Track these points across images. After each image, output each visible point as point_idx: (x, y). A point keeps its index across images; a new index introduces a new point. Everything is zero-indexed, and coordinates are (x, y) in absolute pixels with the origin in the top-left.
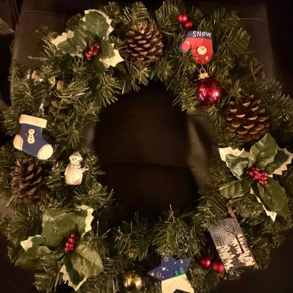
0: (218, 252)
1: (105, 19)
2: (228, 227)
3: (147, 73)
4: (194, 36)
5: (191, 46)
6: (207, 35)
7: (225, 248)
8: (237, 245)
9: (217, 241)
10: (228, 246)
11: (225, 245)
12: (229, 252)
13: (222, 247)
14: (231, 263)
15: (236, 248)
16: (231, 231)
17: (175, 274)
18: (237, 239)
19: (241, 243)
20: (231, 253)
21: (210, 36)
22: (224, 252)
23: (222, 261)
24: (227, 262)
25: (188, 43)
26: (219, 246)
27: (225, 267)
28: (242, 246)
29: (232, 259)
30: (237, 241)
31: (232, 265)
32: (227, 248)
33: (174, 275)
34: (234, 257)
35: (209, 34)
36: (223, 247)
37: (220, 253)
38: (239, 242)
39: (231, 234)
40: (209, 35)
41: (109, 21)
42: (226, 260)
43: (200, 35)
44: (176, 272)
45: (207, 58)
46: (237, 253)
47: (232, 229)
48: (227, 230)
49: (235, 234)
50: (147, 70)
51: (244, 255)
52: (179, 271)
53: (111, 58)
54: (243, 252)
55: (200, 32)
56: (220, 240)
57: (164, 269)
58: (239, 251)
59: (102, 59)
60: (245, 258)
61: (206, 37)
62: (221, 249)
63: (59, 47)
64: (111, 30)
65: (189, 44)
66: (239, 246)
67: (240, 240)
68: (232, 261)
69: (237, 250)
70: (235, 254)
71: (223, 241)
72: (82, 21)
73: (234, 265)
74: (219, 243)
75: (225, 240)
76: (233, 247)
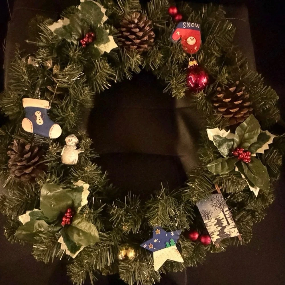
0: (206, 225)
1: (100, 8)
2: (215, 202)
3: (140, 60)
4: (184, 27)
5: (181, 36)
6: (196, 27)
7: (212, 221)
8: (223, 219)
9: (204, 215)
10: (215, 219)
11: (212, 219)
12: (215, 225)
13: (209, 220)
14: (218, 235)
15: (222, 221)
17: (166, 245)
18: (224, 213)
19: (226, 216)
20: (217, 226)
21: (198, 27)
22: (211, 225)
23: (209, 233)
24: (214, 235)
25: (178, 33)
26: (206, 220)
27: (212, 239)
28: (228, 219)
29: (218, 231)
30: (223, 215)
31: (218, 237)
32: (214, 221)
33: (165, 247)
34: (221, 229)
35: (197, 25)
37: (208, 226)
38: (225, 215)
39: (217, 208)
40: (198, 26)
41: (103, 10)
42: (212, 232)
43: (190, 26)
44: (167, 243)
45: (196, 48)
46: (223, 225)
47: (219, 204)
48: (214, 205)
49: (222, 208)
50: (139, 57)
51: (229, 227)
52: (170, 242)
53: (106, 44)
54: (229, 224)
55: (190, 23)
56: (207, 215)
57: (156, 241)
58: (225, 223)
59: (97, 45)
60: (231, 230)
61: (194, 28)
62: (208, 223)
63: (55, 33)
64: (105, 18)
65: (179, 34)
66: (225, 219)
67: (225, 213)
68: (218, 233)
69: (223, 223)
70: (222, 227)
71: (210, 215)
72: (78, 9)
73: (220, 237)
74: (207, 217)
75: (212, 214)
76: (219, 220)
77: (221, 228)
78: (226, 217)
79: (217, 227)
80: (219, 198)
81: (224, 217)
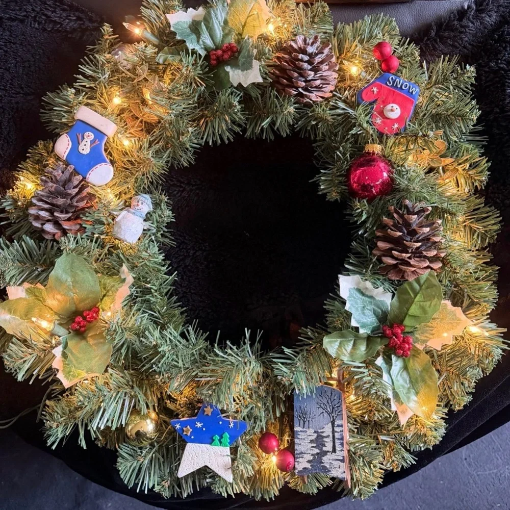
0: (295, 436)
2: (325, 401)
3: (293, 117)
4: (390, 83)
5: (378, 97)
6: (411, 91)
7: (308, 433)
8: (328, 436)
9: (300, 416)
10: (315, 432)
11: (311, 429)
12: (312, 441)
13: (304, 429)
14: (309, 462)
15: (325, 439)
16: (329, 409)
17: (213, 440)
18: (333, 426)
19: (336, 434)
20: (315, 445)
21: (414, 93)
22: (304, 439)
23: (296, 452)
24: (302, 457)
25: (375, 90)
26: (299, 426)
27: (296, 463)
28: (336, 441)
29: (312, 455)
30: (331, 430)
31: (308, 466)
32: (311, 434)
33: (211, 442)
34: (318, 454)
36: (306, 431)
37: (298, 438)
38: (333, 432)
39: (326, 415)
40: (414, 90)
42: (302, 453)
43: (399, 86)
44: (217, 437)
45: (395, 127)
46: (324, 449)
47: (331, 408)
48: (322, 405)
49: (333, 417)
51: (334, 456)
52: (221, 437)
54: (334, 450)
55: (402, 81)
56: (304, 418)
57: (199, 425)
58: (328, 447)
59: (231, 68)
60: (334, 462)
61: (407, 92)
62: (300, 433)
66: (331, 439)
67: (336, 429)
68: (312, 458)
69: (326, 444)
70: (321, 450)
71: (309, 421)
73: (311, 466)
74: (302, 422)
75: (314, 420)
76: (321, 436)
77: (319, 451)
78: (334, 437)
79: (312, 447)
80: (335, 398)
81: (331, 435)
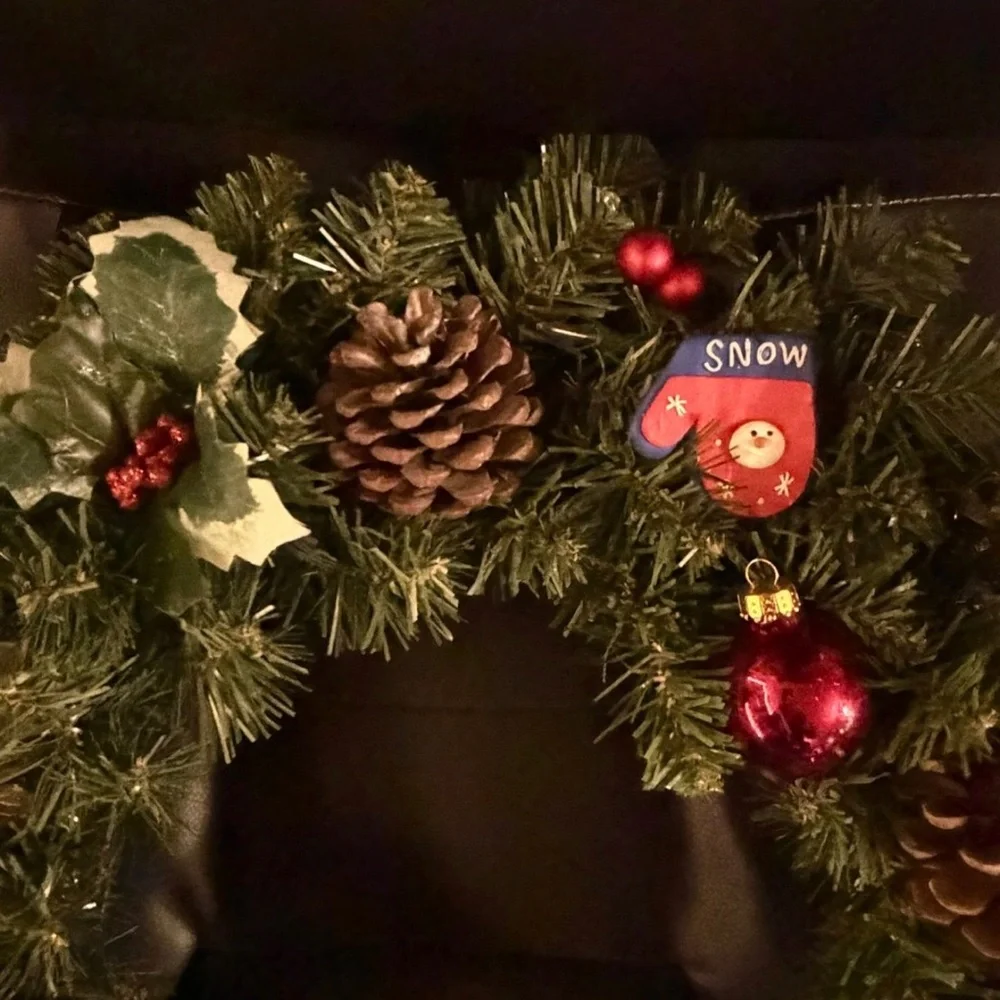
1: (211, 280)
4: (715, 364)
5: (695, 421)
6: (787, 361)
21: (799, 364)
25: (677, 404)
35: (795, 351)
40: (798, 355)
41: (232, 289)
43: (746, 362)
45: (784, 485)
53: (239, 522)
55: (748, 344)
61: (779, 371)
64: (243, 336)
65: (681, 410)
72: (81, 296)
